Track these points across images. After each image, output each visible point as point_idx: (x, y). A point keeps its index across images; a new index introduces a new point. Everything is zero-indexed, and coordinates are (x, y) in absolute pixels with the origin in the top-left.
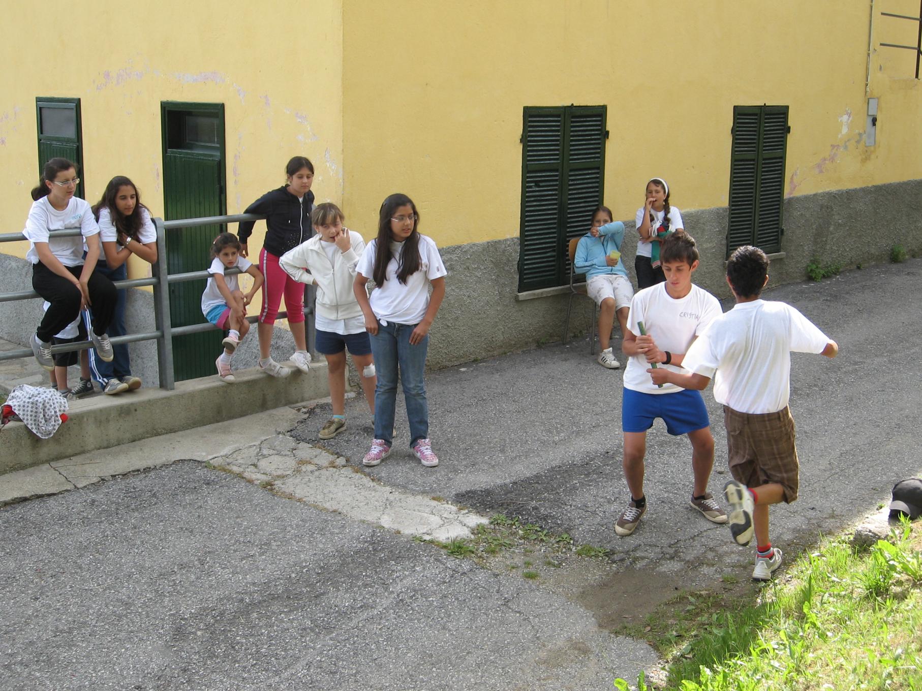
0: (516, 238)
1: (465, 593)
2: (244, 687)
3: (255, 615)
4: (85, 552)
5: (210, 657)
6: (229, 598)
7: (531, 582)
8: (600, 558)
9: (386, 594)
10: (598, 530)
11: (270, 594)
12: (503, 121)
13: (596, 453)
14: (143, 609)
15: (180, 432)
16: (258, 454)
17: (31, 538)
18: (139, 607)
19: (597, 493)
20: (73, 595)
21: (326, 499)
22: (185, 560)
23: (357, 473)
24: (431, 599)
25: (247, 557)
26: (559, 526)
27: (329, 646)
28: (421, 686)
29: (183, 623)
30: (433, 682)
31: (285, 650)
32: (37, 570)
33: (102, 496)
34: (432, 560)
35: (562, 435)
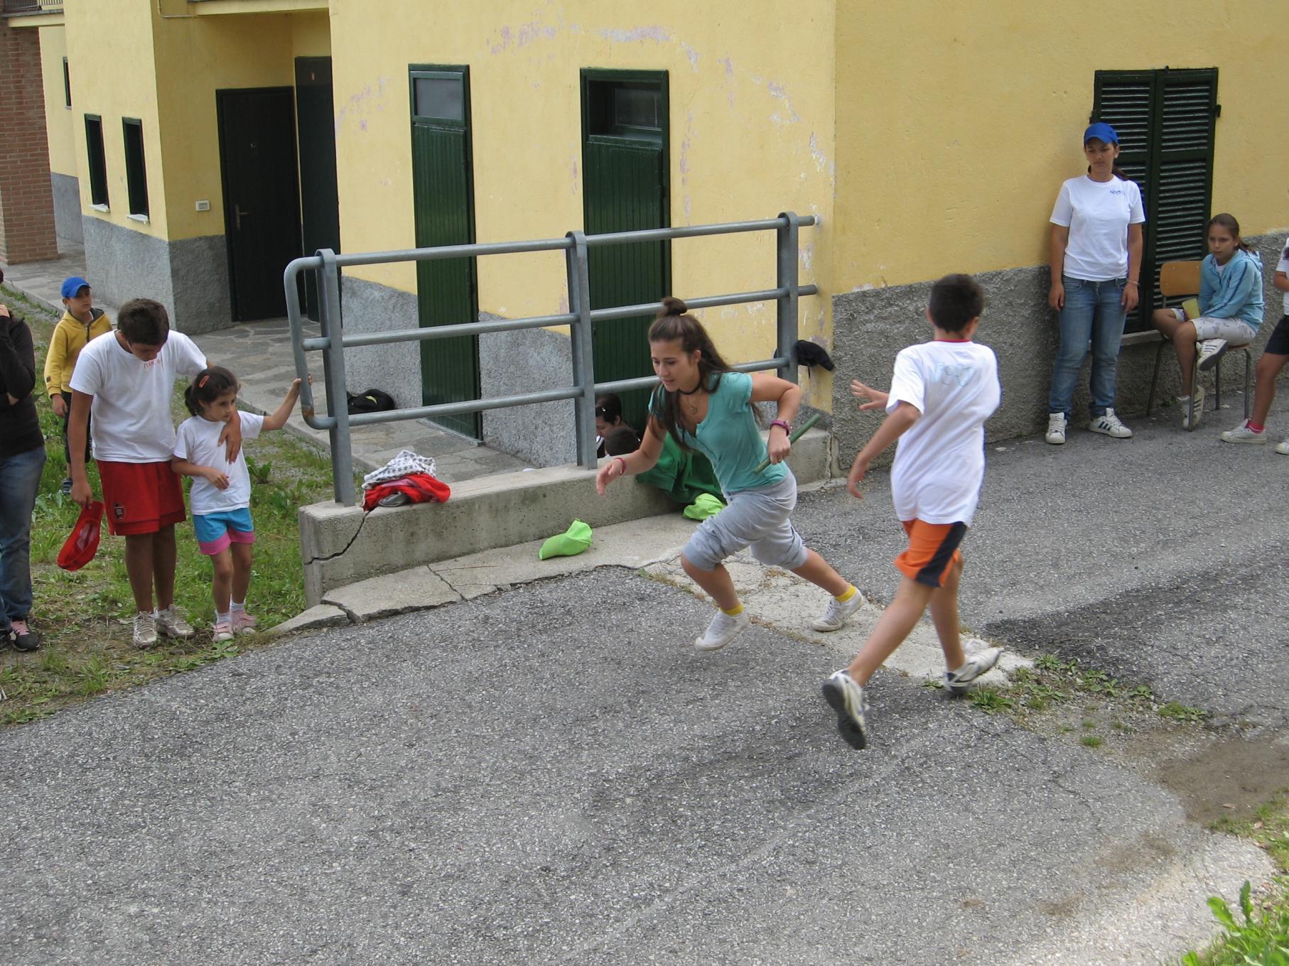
1: (998, 763)
2: (689, 875)
3: (704, 779)
4: (476, 686)
5: (643, 834)
6: (669, 756)
7: (1091, 751)
8: (1194, 723)
9: (886, 758)
10: (1191, 682)
11: (725, 752)
12: (1065, 92)
13: (1191, 573)
14: (553, 765)
15: (605, 527)
17: (404, 664)
19: (1191, 629)
20: (459, 743)
21: (804, 625)
22: (610, 701)
24: (949, 768)
25: (694, 700)
26: (1135, 674)
27: (805, 826)
28: (932, 887)
29: (607, 785)
30: (948, 882)
31: (745, 829)
32: (412, 707)
33: (498, 611)
34: (952, 715)
35: (1142, 545)
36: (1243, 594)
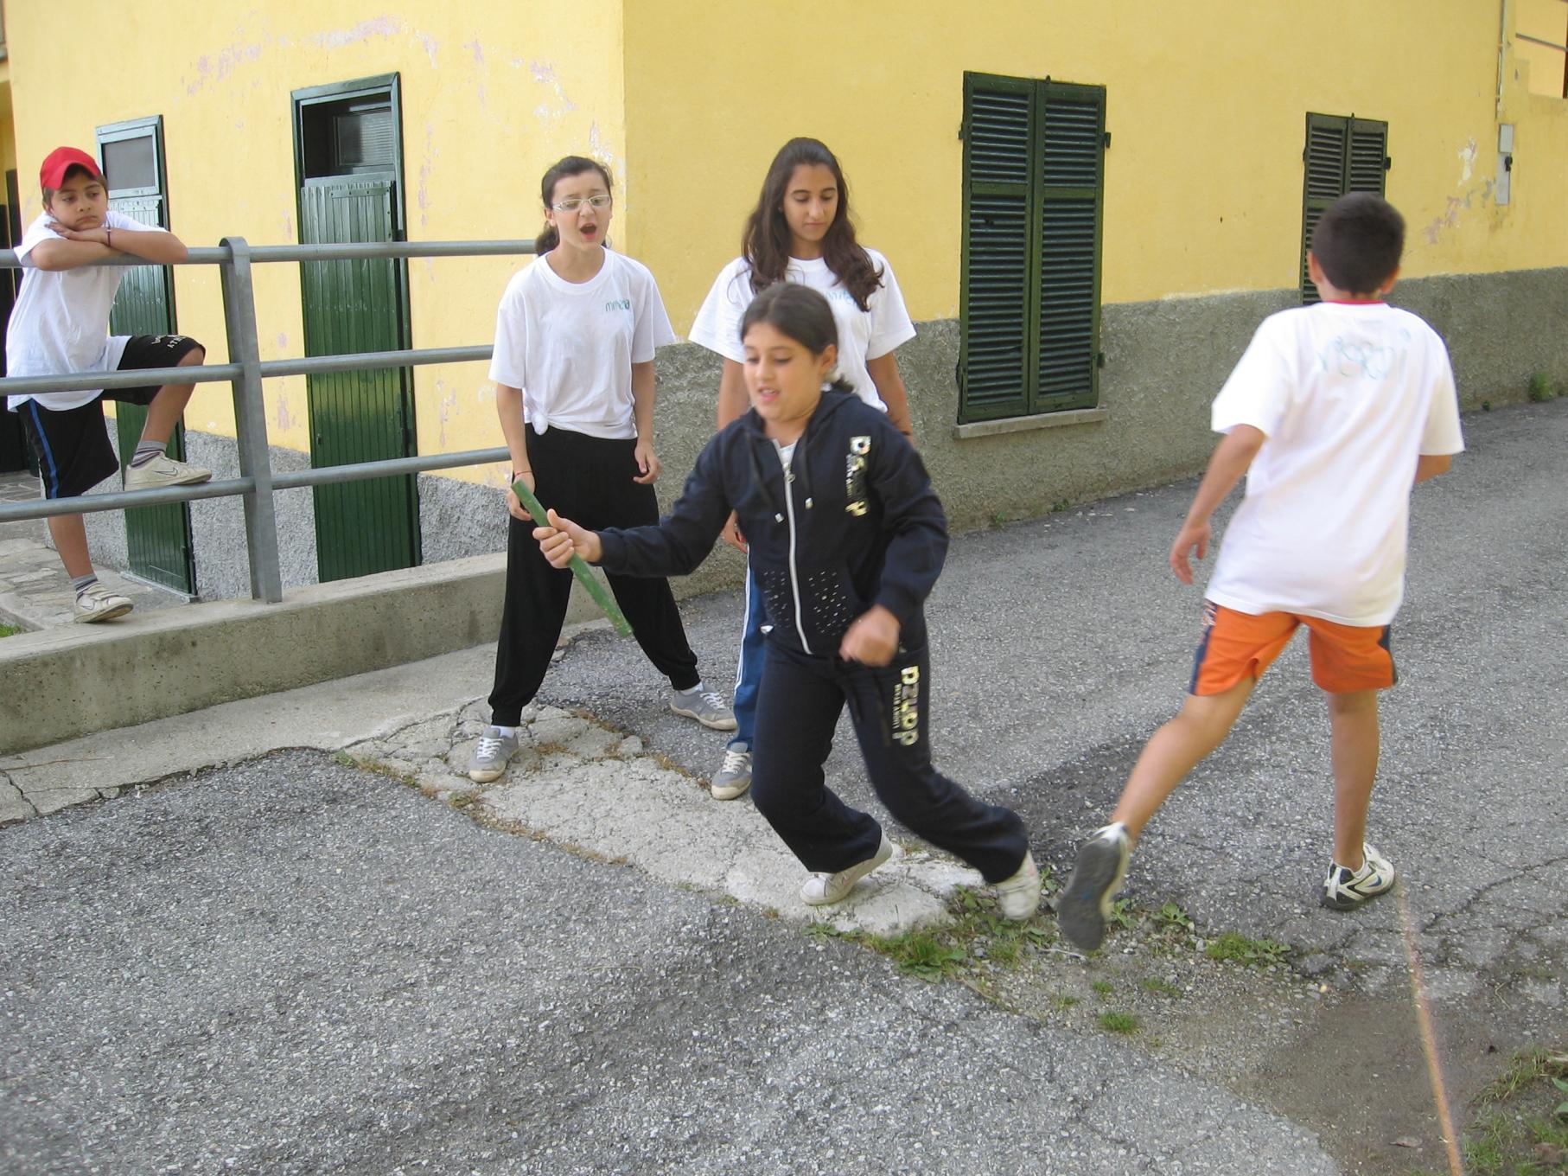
0: (953, 320)
1: (967, 1087)
7: (1124, 1041)
8: (1272, 968)
9: (758, 1095)
10: (1245, 895)
11: (446, 1103)
12: (928, 94)
15: (296, 691)
16: (452, 732)
18: (90, 1149)
19: (1211, 804)
21: (599, 832)
22: (243, 998)
23: (668, 769)
25: (399, 988)
26: (1152, 885)
33: (87, 834)
34: (865, 988)
35: (1089, 681)
36: (1263, 744)
